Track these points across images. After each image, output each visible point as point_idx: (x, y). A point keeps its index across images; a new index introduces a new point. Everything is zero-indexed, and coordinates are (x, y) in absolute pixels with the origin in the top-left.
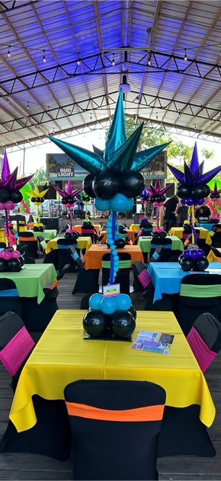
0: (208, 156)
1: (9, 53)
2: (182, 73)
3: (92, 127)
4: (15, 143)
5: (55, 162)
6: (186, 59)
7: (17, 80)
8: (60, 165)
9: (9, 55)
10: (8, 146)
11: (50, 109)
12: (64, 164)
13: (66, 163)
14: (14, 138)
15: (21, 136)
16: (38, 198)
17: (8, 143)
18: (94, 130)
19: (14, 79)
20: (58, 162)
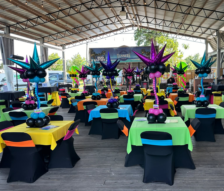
0: (186, 48)
1: (42, 5)
2: (148, 6)
3: (115, 33)
4: (71, 43)
5: (94, 53)
6: (128, 6)
7: (60, 12)
8: (97, 54)
9: (42, 6)
10: (67, 44)
11: (78, 27)
12: (99, 54)
13: (101, 53)
14: (70, 40)
15: (73, 39)
16: (73, 75)
17: (67, 42)
18: (117, 34)
19: (59, 11)
20: (96, 53)
